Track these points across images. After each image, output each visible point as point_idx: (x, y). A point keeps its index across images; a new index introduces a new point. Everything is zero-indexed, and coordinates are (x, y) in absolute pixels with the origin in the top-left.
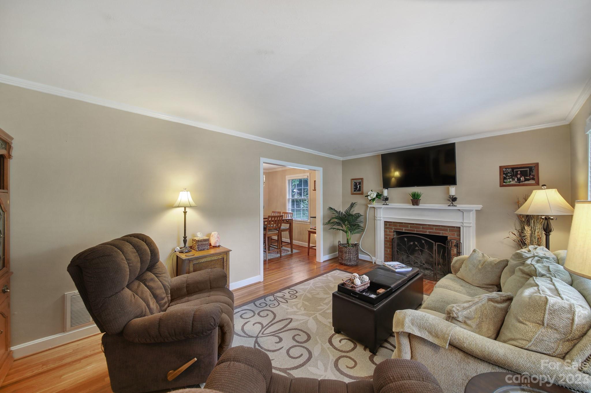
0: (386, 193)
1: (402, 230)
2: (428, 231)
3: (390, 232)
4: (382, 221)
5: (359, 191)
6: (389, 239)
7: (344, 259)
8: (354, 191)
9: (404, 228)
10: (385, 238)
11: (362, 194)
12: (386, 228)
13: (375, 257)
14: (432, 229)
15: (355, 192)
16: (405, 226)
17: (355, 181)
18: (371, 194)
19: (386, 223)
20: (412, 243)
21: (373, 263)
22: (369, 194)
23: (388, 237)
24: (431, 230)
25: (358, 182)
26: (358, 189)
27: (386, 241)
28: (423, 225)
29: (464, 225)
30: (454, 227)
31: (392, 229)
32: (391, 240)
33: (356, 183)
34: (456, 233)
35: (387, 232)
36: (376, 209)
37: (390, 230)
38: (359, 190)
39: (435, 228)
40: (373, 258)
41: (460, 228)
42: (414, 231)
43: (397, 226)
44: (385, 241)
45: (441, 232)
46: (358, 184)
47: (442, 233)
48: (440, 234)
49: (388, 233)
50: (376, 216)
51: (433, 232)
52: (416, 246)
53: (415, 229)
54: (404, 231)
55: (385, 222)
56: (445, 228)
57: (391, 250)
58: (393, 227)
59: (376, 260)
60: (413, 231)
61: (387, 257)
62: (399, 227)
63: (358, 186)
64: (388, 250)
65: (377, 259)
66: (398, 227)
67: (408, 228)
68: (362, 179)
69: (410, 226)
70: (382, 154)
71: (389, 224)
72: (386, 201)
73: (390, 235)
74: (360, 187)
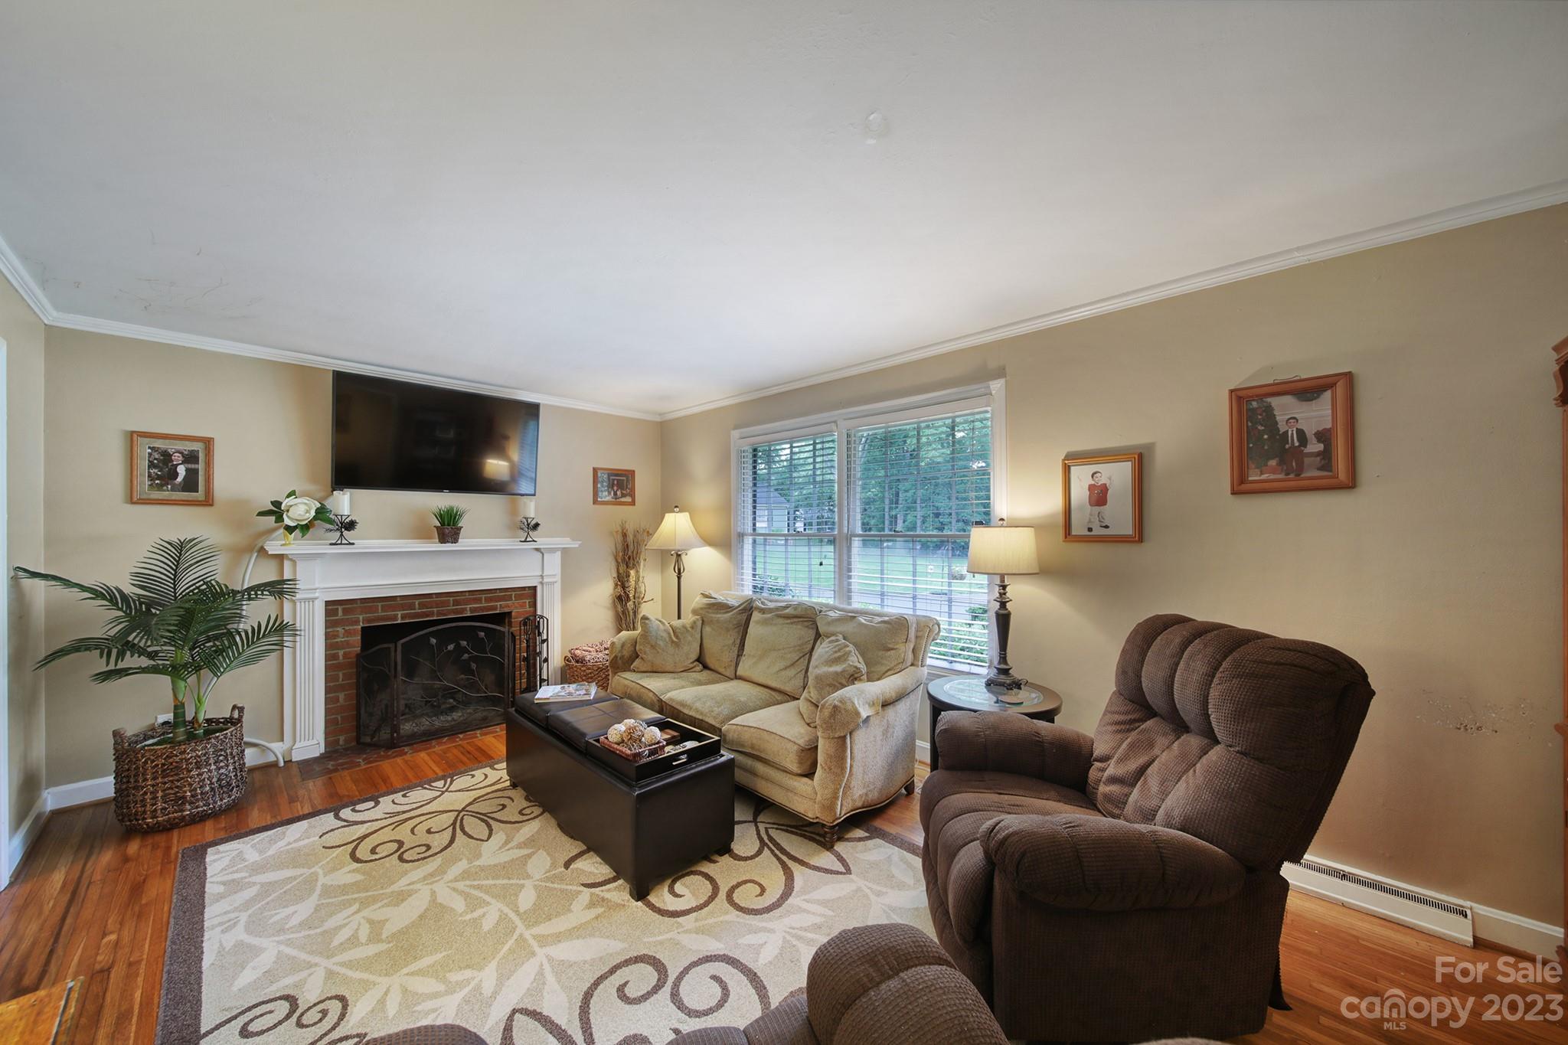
0: (344, 502)
1: (395, 618)
2: (468, 609)
3: (348, 633)
4: (315, 601)
5: (184, 490)
6: (344, 658)
8: (150, 488)
9: (399, 614)
10: (328, 658)
11: (208, 502)
12: (330, 623)
14: (479, 600)
15: (156, 494)
16: (403, 607)
17: (159, 444)
19: (331, 607)
20: (451, 647)
21: (281, 765)
22: (279, 506)
23: (341, 653)
24: (475, 603)
25: (179, 452)
26: (180, 479)
27: (330, 668)
28: (455, 595)
29: (545, 580)
30: (524, 588)
31: (357, 622)
33: (166, 455)
34: (527, 601)
35: (336, 636)
37: (347, 628)
38: (190, 484)
39: (485, 597)
41: (535, 588)
42: (432, 614)
43: (376, 611)
44: (328, 668)
45: (498, 604)
46: (177, 458)
47: (500, 607)
48: (496, 609)
49: (339, 640)
51: (482, 609)
52: (465, 650)
53: (435, 609)
54: (399, 622)
55: (328, 603)
56: (505, 593)
57: (354, 691)
58: (361, 617)
59: (289, 751)
60: (428, 616)
62: (383, 611)
63: (181, 470)
64: (341, 696)
65: (294, 744)
66: (381, 614)
67: (415, 609)
68: (208, 443)
70: (334, 369)
71: (344, 610)
72: (345, 533)
73: (348, 644)
74: (192, 474)
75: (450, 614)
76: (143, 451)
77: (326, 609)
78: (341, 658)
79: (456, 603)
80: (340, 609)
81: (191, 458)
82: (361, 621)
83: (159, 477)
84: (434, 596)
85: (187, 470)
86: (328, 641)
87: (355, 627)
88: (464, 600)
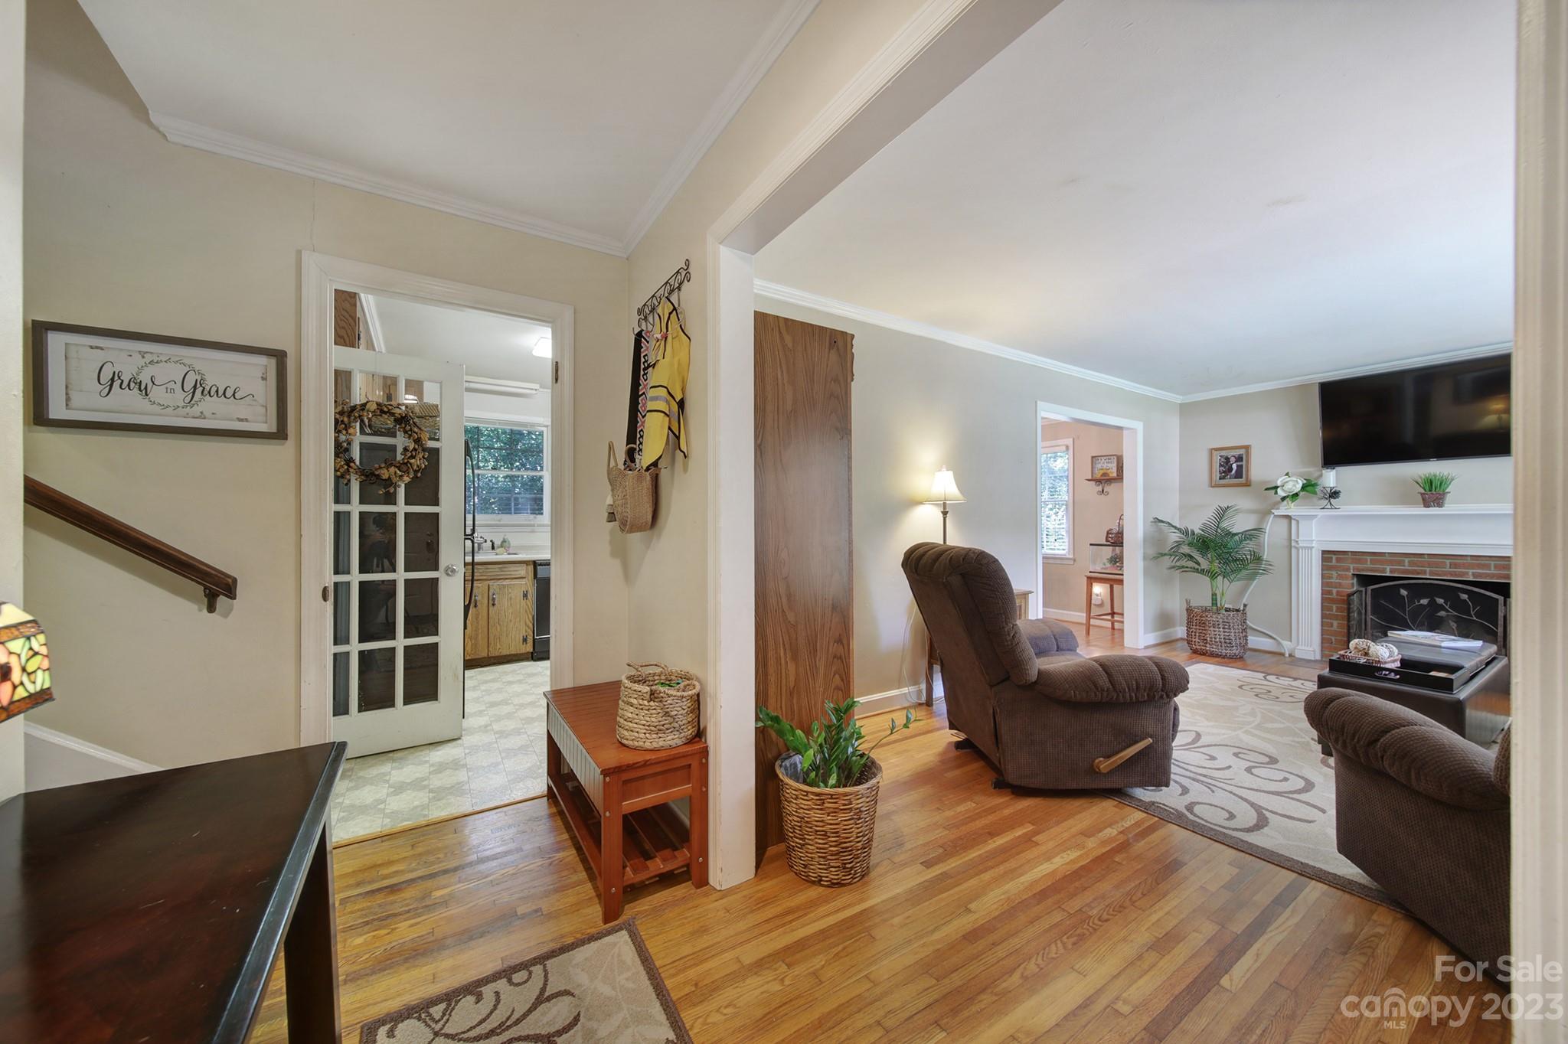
0: (1331, 478)
1: (1384, 571)
2: (1470, 573)
3: (1341, 577)
4: (1314, 550)
5: (1236, 478)
6: (1337, 595)
7: (1211, 641)
8: (1220, 479)
9: (1388, 568)
11: (1247, 484)
12: (1326, 567)
13: (1291, 641)
15: (1223, 482)
16: (1391, 563)
17: (1224, 453)
18: (1287, 482)
19: (1327, 555)
20: (1424, 602)
21: (1287, 655)
22: (1279, 483)
23: (1335, 591)
25: (1233, 456)
26: (1233, 472)
27: (1326, 599)
31: (1348, 570)
32: (1345, 598)
33: (1227, 459)
35: (1331, 577)
36: (1293, 521)
37: (1340, 573)
38: (1239, 475)
40: (1286, 643)
42: (1425, 572)
44: (1324, 599)
46: (1232, 460)
49: (1333, 581)
50: (1293, 538)
51: (1488, 575)
52: (1441, 608)
53: (1428, 569)
54: (1385, 574)
55: (1324, 552)
57: (1346, 622)
58: (1350, 567)
59: (1295, 649)
60: (1418, 573)
61: (1331, 640)
62: (1371, 563)
63: (1234, 466)
64: (1335, 623)
65: (1298, 644)
67: (1404, 566)
68: (1247, 448)
69: (1409, 562)
70: (1321, 381)
71: (1337, 559)
72: (1332, 500)
73: (1340, 585)
74: (1240, 468)
75: (1445, 575)
76: (1217, 459)
77: (1322, 557)
78: (1335, 594)
79: (1456, 566)
80: (1334, 557)
81: (1239, 459)
82: (1353, 568)
83: (1224, 472)
84: (1426, 556)
85: (1237, 466)
86: (1325, 580)
87: (1347, 573)
88: (1464, 564)
